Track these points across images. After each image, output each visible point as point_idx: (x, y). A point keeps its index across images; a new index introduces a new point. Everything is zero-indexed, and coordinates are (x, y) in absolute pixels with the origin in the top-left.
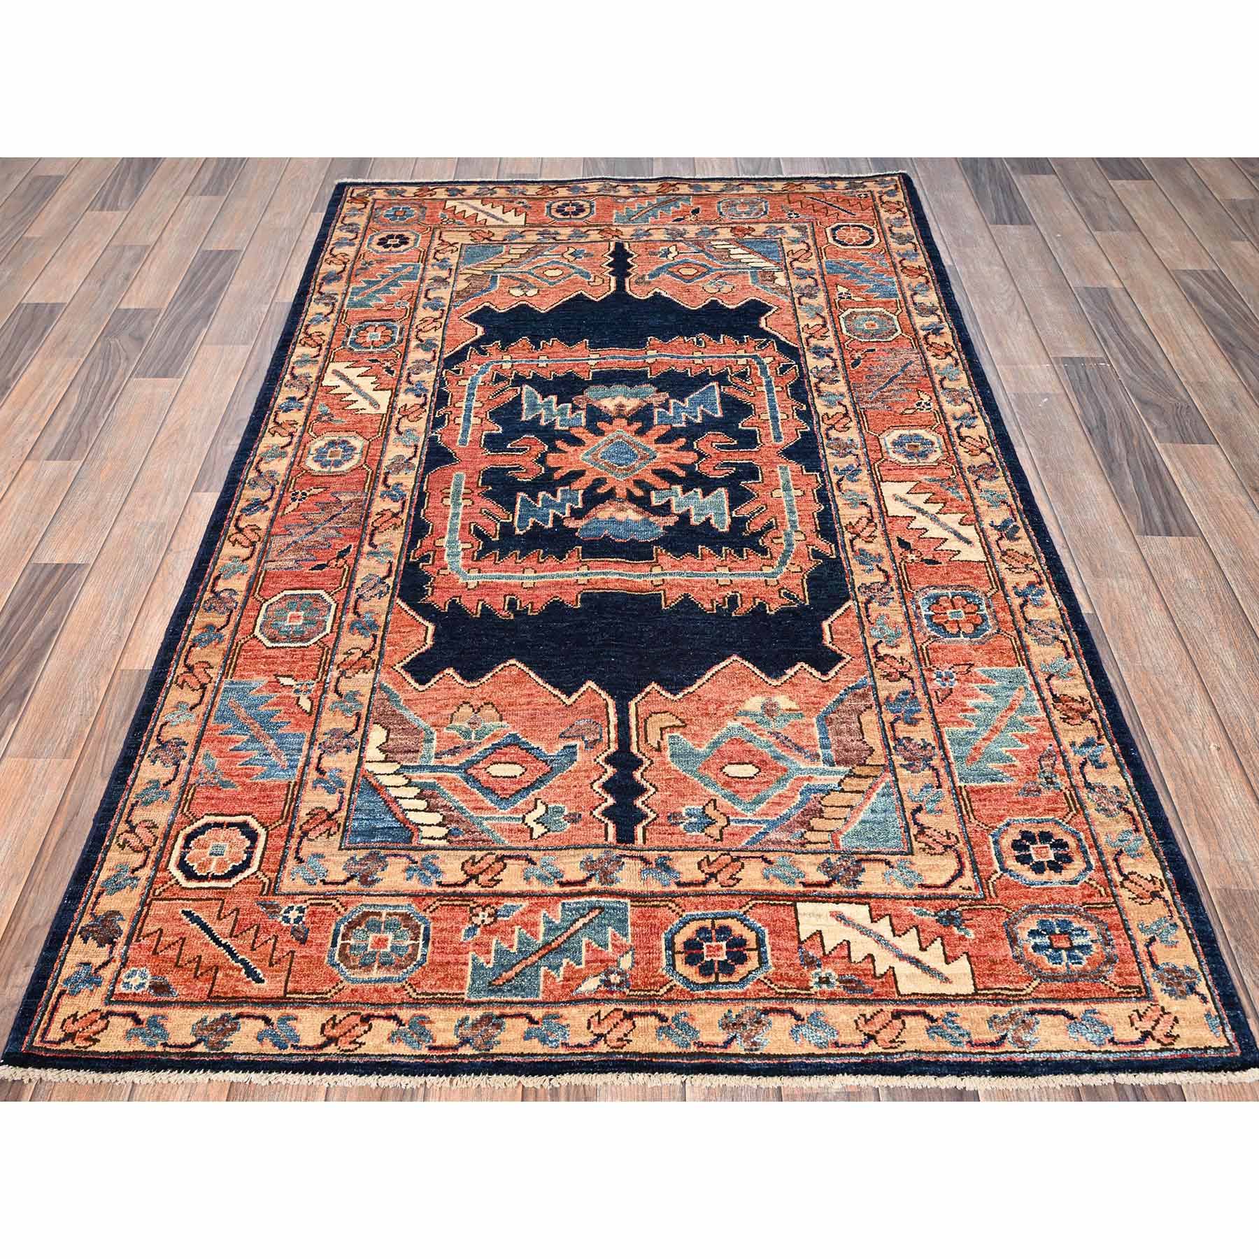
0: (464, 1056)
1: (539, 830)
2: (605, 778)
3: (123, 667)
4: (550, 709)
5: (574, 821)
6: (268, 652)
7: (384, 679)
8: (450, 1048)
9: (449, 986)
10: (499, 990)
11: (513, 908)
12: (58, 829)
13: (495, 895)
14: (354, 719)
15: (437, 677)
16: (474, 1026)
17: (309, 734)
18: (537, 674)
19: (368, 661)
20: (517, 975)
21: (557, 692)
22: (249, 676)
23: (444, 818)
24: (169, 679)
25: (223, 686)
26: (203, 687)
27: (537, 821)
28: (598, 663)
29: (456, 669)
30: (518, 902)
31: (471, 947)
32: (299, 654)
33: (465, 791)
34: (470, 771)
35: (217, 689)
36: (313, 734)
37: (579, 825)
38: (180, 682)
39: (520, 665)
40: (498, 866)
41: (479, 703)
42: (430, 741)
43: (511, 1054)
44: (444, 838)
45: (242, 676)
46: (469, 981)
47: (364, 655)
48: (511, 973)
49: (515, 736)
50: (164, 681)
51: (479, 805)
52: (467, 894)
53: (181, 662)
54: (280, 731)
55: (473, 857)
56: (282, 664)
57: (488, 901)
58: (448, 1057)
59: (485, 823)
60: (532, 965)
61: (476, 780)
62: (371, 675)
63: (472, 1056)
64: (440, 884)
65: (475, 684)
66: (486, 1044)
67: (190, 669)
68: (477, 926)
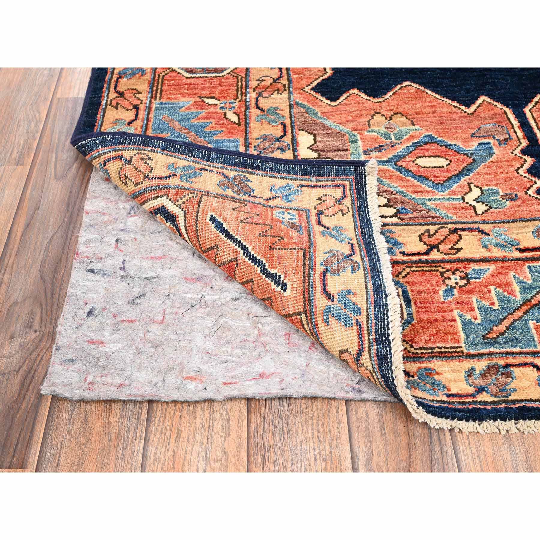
0: (485, 403)
1: (481, 208)
2: (527, 166)
3: (59, 95)
4: (454, 116)
5: (512, 200)
6: (189, 81)
7: (296, 97)
8: (467, 396)
9: (444, 341)
10: (494, 342)
11: (481, 271)
12: (22, 221)
13: (460, 261)
14: (280, 127)
15: (345, 96)
16: (483, 375)
17: (242, 140)
18: (433, 91)
19: (280, 85)
20: (508, 329)
21: (455, 104)
22: (176, 98)
23: (389, 200)
24: (104, 102)
25: (154, 106)
26: (136, 107)
27: (476, 200)
28: (486, 83)
29: (360, 89)
30: (484, 266)
31: (453, 305)
32: (216, 82)
33: (401, 179)
34: (400, 163)
35: (150, 108)
36: (246, 139)
37: (518, 202)
38: (114, 104)
39: (415, 85)
40: (454, 237)
41: (390, 114)
42: (355, 141)
43: (531, 400)
44: (395, 215)
45: (169, 98)
46: (463, 336)
47: (275, 81)
48: (502, 328)
49: (430, 136)
50: (100, 104)
51: (418, 189)
52: (433, 261)
53: (112, 89)
54: (215, 138)
55: (428, 231)
56: (203, 89)
57: (455, 266)
58: (469, 403)
59: (428, 203)
60: (520, 319)
61: (408, 171)
62: (285, 95)
63: (493, 403)
64: (403, 253)
65: (381, 100)
66: (501, 391)
67: (121, 94)
68: (453, 288)
